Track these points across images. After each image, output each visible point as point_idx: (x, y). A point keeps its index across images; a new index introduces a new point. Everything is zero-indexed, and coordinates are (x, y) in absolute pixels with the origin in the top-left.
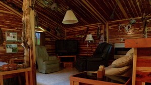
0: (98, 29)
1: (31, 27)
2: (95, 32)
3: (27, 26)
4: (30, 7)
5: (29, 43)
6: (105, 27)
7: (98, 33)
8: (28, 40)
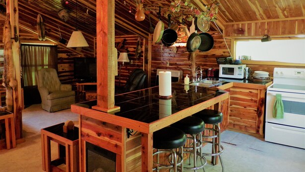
0: (138, 44)
1: (13, 65)
2: (134, 48)
3: (8, 63)
4: (12, 38)
5: (11, 84)
6: (147, 43)
7: (137, 50)
8: (9, 81)
